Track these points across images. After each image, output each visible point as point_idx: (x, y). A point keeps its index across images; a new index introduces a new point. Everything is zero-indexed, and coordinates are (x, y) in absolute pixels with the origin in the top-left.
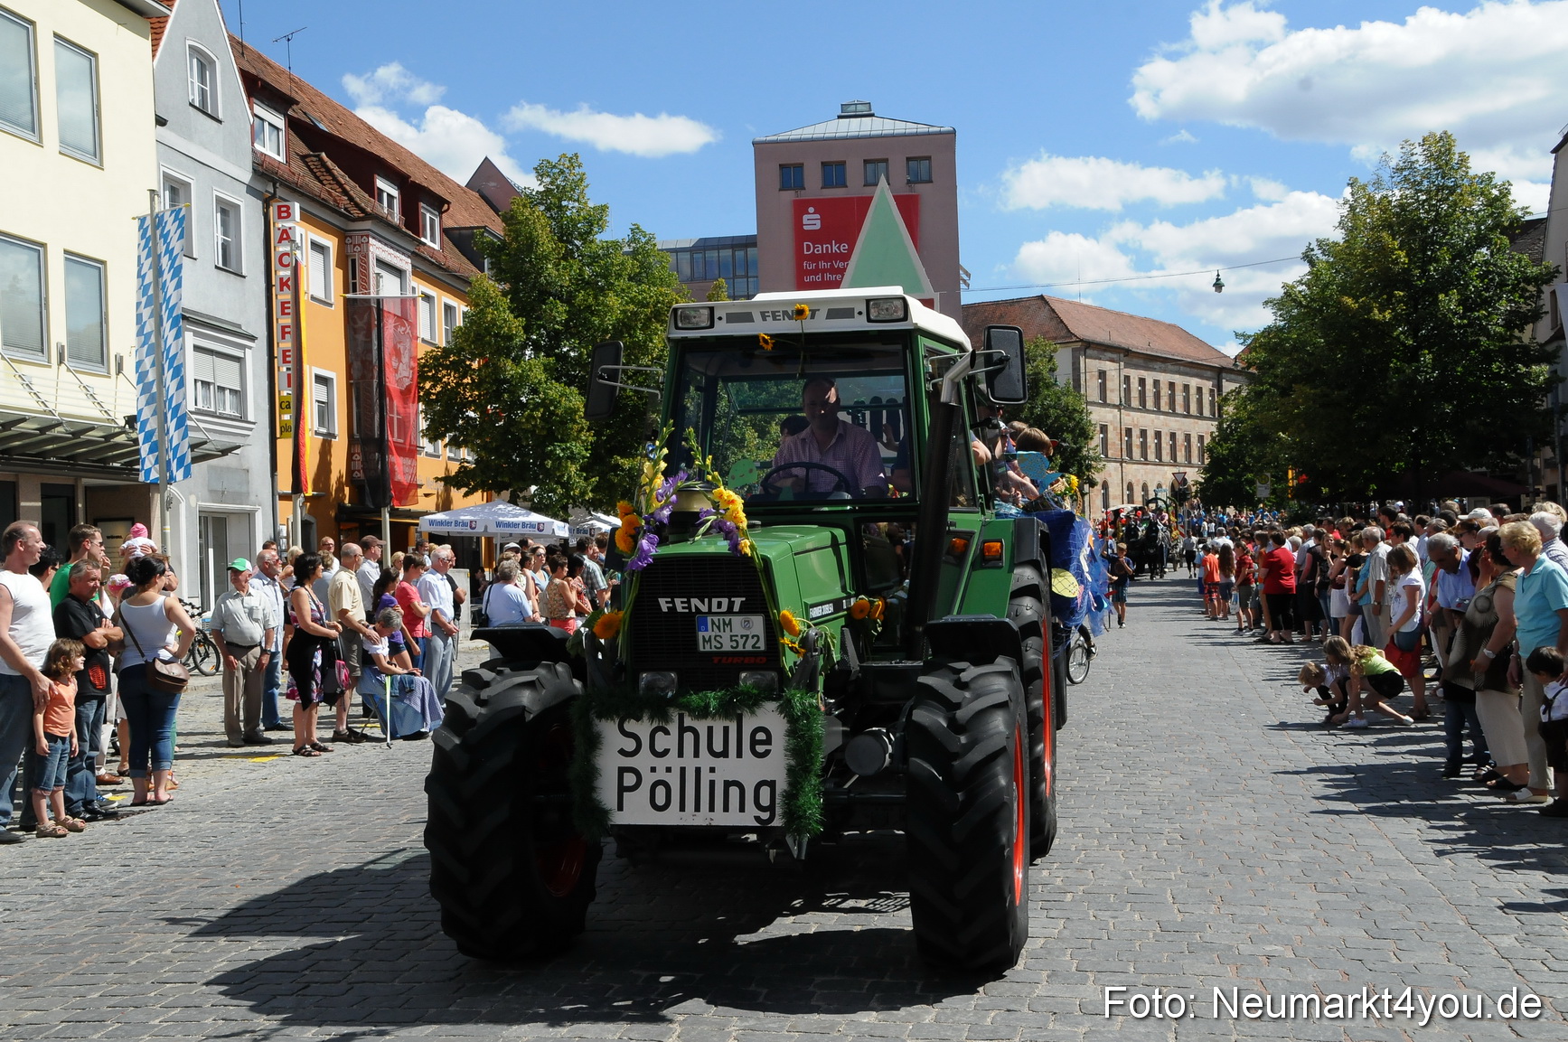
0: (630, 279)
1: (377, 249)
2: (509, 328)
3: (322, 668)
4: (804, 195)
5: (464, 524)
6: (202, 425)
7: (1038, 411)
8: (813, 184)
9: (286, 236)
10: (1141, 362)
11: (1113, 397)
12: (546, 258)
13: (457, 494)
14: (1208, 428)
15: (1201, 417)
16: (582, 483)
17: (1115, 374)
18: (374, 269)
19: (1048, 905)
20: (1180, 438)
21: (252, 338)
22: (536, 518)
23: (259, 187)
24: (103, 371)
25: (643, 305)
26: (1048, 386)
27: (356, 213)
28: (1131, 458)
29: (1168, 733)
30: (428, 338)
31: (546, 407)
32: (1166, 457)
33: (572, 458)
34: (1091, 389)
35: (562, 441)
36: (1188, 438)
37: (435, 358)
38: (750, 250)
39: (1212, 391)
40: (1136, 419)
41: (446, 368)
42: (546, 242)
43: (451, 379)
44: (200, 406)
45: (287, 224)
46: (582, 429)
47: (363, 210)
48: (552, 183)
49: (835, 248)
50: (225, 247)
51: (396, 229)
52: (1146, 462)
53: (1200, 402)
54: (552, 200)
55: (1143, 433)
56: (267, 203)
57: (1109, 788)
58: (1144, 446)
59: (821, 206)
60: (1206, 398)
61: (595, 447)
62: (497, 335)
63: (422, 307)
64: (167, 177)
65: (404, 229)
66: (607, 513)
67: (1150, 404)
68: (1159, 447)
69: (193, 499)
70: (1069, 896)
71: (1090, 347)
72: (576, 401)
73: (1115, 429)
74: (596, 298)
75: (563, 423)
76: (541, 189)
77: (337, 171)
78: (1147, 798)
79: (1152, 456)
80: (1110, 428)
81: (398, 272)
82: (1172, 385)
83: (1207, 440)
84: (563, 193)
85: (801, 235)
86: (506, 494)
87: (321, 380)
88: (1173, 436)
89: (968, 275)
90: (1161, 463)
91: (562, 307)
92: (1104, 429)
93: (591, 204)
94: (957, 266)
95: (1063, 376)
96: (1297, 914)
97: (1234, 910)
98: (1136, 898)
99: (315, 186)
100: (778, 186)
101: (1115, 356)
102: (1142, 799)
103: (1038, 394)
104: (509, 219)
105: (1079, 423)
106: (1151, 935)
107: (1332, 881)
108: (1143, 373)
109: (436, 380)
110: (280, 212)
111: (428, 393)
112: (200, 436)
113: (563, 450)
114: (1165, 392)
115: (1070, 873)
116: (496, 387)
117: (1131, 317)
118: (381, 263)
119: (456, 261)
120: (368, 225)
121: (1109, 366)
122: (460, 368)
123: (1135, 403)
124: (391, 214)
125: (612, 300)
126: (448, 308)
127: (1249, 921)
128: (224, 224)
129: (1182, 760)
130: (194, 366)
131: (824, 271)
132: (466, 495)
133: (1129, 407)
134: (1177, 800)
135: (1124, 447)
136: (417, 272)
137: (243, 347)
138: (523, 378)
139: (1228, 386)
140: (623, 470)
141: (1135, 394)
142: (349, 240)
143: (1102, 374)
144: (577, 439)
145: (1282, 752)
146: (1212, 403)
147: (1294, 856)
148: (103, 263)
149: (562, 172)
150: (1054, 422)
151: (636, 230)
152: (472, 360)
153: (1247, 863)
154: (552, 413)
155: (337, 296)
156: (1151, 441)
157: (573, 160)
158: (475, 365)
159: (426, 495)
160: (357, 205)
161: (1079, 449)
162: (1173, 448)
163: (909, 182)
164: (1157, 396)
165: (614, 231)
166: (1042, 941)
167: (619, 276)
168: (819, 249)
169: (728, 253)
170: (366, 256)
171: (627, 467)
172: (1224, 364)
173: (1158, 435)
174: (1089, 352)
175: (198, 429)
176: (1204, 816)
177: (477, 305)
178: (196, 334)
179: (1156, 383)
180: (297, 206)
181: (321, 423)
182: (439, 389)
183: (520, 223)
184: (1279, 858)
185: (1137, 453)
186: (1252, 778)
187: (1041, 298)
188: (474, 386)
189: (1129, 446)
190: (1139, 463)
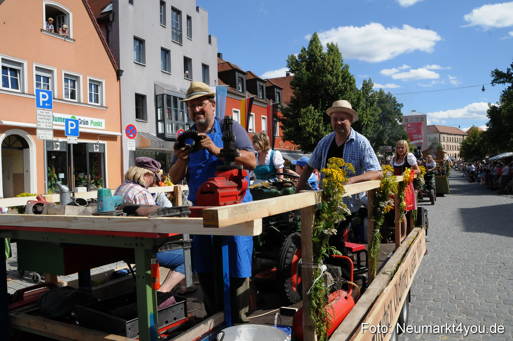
4: (408, 122)
10: (450, 135)
11: (445, 141)
14: (461, 145)
15: (460, 143)
20: (457, 146)
26: (437, 143)
32: (454, 149)
34: (442, 139)
36: (458, 146)
39: (462, 139)
40: (449, 144)
52: (451, 150)
53: (460, 140)
55: (450, 146)
58: (450, 148)
59: (410, 124)
60: (461, 140)
67: (451, 141)
68: (453, 148)
71: (442, 133)
79: (452, 149)
80: (445, 145)
83: (461, 147)
85: (408, 127)
88: (455, 146)
90: (453, 150)
92: (444, 146)
100: (405, 121)
101: (446, 134)
114: (454, 139)
117: (448, 127)
121: (445, 136)
133: (448, 142)
139: (465, 137)
141: (449, 140)
143: (444, 137)
156: (452, 147)
162: (455, 148)
163: (421, 121)
164: (453, 140)
168: (410, 129)
172: (465, 133)
173: (453, 146)
179: (453, 138)
185: (449, 149)
187: (434, 125)
189: (448, 148)
190: (450, 150)
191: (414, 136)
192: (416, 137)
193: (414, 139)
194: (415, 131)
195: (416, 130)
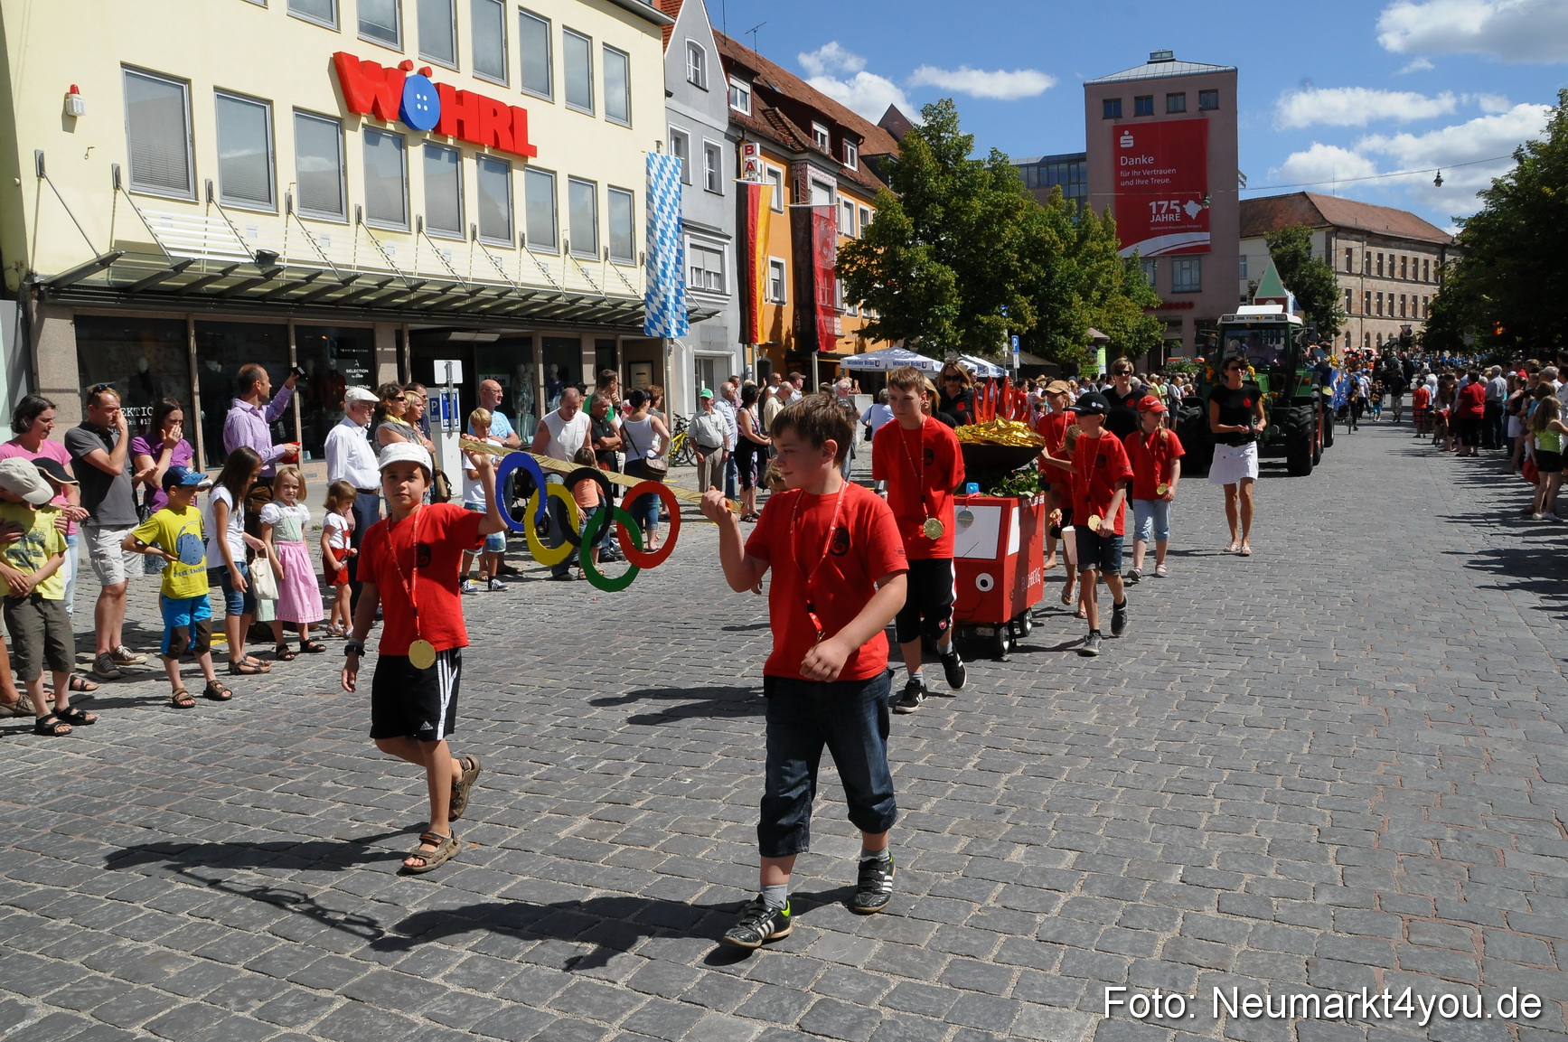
0: (990, 187)
1: (813, 172)
2: (903, 225)
3: (758, 464)
4: (1122, 122)
5: (871, 363)
6: (694, 297)
7: (1296, 279)
8: (1128, 114)
9: (751, 167)
10: (1379, 241)
11: (1357, 268)
12: (929, 174)
13: (868, 342)
14: (1431, 291)
15: (1427, 282)
16: (954, 334)
17: (1359, 251)
18: (810, 186)
19: (1239, 646)
20: (1409, 299)
21: (729, 238)
22: (920, 358)
23: (733, 134)
24: (632, 264)
25: (997, 205)
26: (1305, 260)
27: (798, 148)
28: (1369, 314)
29: (1363, 521)
30: (849, 233)
31: (928, 281)
32: (1397, 313)
33: (947, 316)
34: (1340, 262)
35: (940, 304)
36: (1415, 298)
37: (852, 247)
38: (1082, 164)
39: (1436, 263)
40: (1374, 285)
41: (860, 253)
42: (929, 163)
43: (863, 262)
44: (695, 285)
45: (752, 159)
46: (953, 296)
47: (803, 146)
48: (933, 120)
49: (1144, 160)
50: (711, 176)
51: (826, 158)
52: (1381, 317)
53: (1426, 271)
54: (933, 132)
55: (1380, 295)
56: (738, 145)
57: (1307, 562)
58: (1380, 305)
59: (1134, 129)
61: (963, 309)
62: (894, 230)
63: (845, 212)
64: (672, 130)
65: (832, 158)
66: (972, 355)
67: (1386, 273)
68: (1391, 306)
69: (691, 347)
70: (1257, 640)
71: (1340, 230)
72: (950, 275)
73: (1357, 292)
74: (964, 201)
75: (940, 291)
76: (926, 125)
77: (786, 119)
78: (1334, 570)
79: (1385, 312)
80: (1354, 292)
81: (828, 188)
82: (1404, 259)
83: (1430, 301)
84: (941, 127)
85: (1119, 151)
86: (901, 342)
87: (775, 264)
88: (1403, 297)
89: (1245, 178)
90: (1393, 318)
91: (940, 209)
92: (1348, 292)
93: (961, 134)
94: (1237, 172)
95: (1317, 251)
96: (1427, 660)
97: (1379, 656)
98: (1308, 644)
99: (771, 130)
100: (1101, 114)
101: (1359, 237)
102: (1330, 570)
103: (1296, 267)
104: (903, 147)
105: (1327, 288)
106: (1311, 671)
107: (1461, 637)
108: (1381, 250)
109: (853, 263)
110: (747, 150)
111: (847, 272)
112: (694, 305)
113: (940, 311)
114: (1398, 264)
115: (1262, 624)
116: (895, 267)
117: (1374, 207)
118: (816, 182)
119: (868, 178)
120: (806, 156)
121: (1354, 244)
122: (870, 254)
123: (1374, 272)
124: (823, 147)
125: (976, 203)
126: (863, 212)
127: (1389, 664)
128: (710, 161)
129: (1368, 542)
130: (691, 258)
131: (1136, 177)
132: (873, 343)
133: (1369, 275)
134: (1357, 572)
135: (1364, 306)
136: (840, 187)
137: (723, 244)
138: (911, 261)
139: (1449, 259)
140: (982, 324)
141: (1374, 266)
142: (794, 167)
143: (1349, 251)
144: (950, 302)
145: (1448, 538)
146: (1436, 273)
147: (1436, 617)
148: (632, 191)
149: (940, 112)
150: (1309, 287)
151: (994, 152)
152: (878, 247)
153: (1398, 621)
154: (933, 284)
155: (786, 204)
156: (1386, 301)
157: (949, 103)
158: (880, 251)
159: (847, 343)
160: (799, 143)
161: (1327, 308)
162: (1403, 306)
163: (1200, 109)
164: (1392, 267)
165: (978, 153)
166: (1228, 672)
167: (981, 185)
168: (1132, 162)
169: (1064, 167)
170: (805, 178)
171: (986, 322)
172: (1448, 241)
173: (1391, 296)
174: (1339, 234)
175: (692, 300)
176: (1374, 585)
177: (880, 209)
178: (692, 236)
179: (1392, 257)
180: (758, 145)
181: (776, 295)
182: (855, 269)
183: (910, 150)
184: (1424, 618)
185: (1374, 310)
186: (1419, 557)
187: (1303, 194)
188: (878, 266)
189: (1368, 305)
190: (1375, 318)
191: (1159, 208)
192: (1169, 211)
193: (1158, 224)
194: (1163, 177)
195: (1169, 171)
